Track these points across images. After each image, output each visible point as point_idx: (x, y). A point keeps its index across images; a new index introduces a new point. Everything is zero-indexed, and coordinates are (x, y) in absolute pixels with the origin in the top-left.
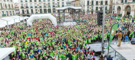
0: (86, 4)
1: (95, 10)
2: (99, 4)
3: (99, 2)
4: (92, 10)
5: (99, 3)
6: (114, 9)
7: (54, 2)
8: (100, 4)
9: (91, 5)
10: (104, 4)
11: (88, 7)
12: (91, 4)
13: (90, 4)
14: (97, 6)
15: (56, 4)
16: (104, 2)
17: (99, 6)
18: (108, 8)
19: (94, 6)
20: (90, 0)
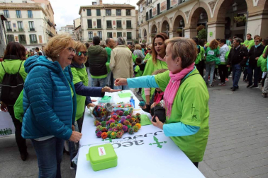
0: (85, 26)
2: (114, 26)
3: (114, 22)
5: (114, 24)
9: (95, 29)
10: (124, 26)
11: (90, 33)
12: (96, 27)
13: (93, 27)
14: (110, 31)
15: (14, 25)
16: (124, 23)
17: (114, 31)
18: (134, 36)
19: (103, 31)
20: (94, 19)
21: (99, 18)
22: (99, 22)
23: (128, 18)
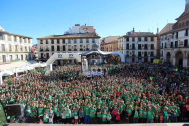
1: (137, 56)
3: (143, 45)
4: (133, 55)
6: (162, 56)
7: (81, 44)
8: (143, 48)
10: (149, 48)
11: (127, 52)
12: (132, 48)
13: (130, 48)
14: (140, 51)
15: (84, 47)
16: (149, 46)
17: (143, 51)
18: (155, 54)
19: (135, 51)
20: (131, 43)
21: (133, 43)
22: (134, 45)
23: (152, 43)
